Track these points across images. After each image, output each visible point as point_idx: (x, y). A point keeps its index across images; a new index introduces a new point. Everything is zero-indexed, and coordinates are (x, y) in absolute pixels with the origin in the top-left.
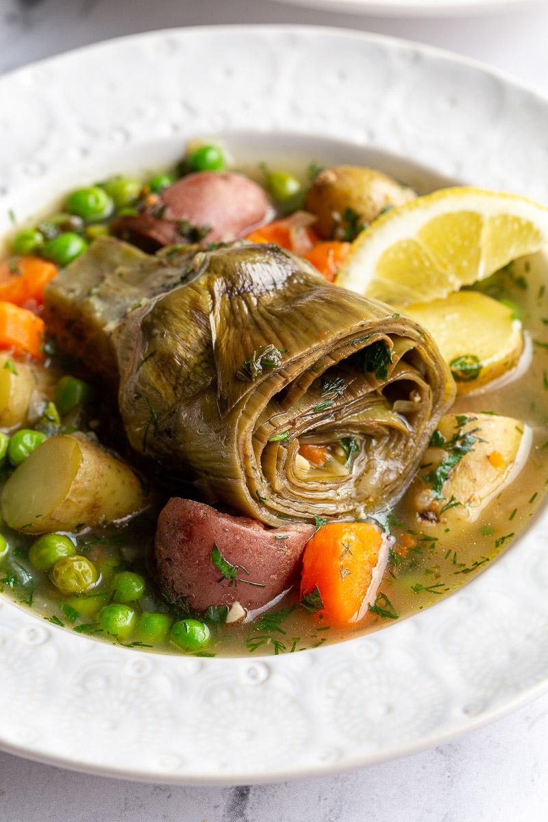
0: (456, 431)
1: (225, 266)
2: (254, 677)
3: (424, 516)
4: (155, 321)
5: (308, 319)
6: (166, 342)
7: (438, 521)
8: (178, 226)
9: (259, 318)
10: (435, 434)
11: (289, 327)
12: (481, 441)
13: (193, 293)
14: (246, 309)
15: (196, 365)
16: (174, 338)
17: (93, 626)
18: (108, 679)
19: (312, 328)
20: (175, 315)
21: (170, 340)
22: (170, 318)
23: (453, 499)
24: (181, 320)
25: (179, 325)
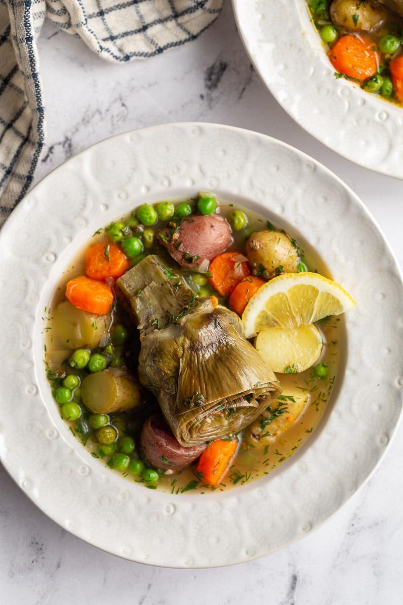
0: (277, 407)
1: (192, 336)
2: (168, 511)
3: (254, 436)
4: (157, 354)
5: (220, 382)
6: (160, 365)
7: (259, 440)
8: (184, 255)
9: (201, 368)
10: (269, 407)
11: (211, 383)
12: (287, 412)
13: (176, 346)
14: (196, 361)
15: (170, 377)
16: (163, 364)
17: (111, 464)
18: (110, 500)
19: (220, 388)
20: (166, 355)
21: (161, 364)
22: (163, 355)
23: (268, 432)
24: (168, 358)
25: (167, 360)
